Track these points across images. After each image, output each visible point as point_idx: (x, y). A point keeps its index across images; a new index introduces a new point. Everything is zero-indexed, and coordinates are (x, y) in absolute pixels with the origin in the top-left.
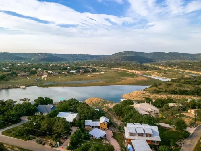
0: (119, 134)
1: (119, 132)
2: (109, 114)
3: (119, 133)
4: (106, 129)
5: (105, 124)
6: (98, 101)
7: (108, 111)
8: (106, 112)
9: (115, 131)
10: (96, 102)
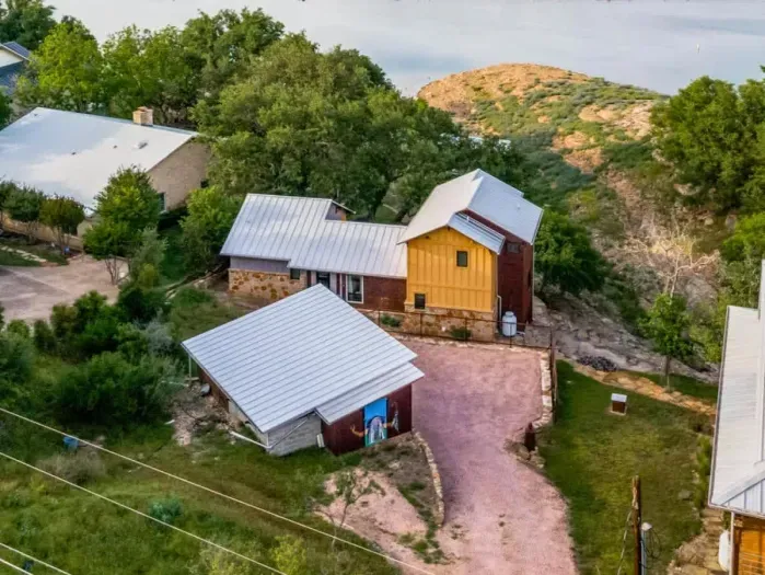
0: (640, 407)
1: (657, 380)
2: (611, 195)
3: (660, 394)
4: (484, 329)
5: (462, 259)
6: (539, 87)
7: (602, 168)
8: (586, 170)
9: (607, 365)
10: (517, 92)
